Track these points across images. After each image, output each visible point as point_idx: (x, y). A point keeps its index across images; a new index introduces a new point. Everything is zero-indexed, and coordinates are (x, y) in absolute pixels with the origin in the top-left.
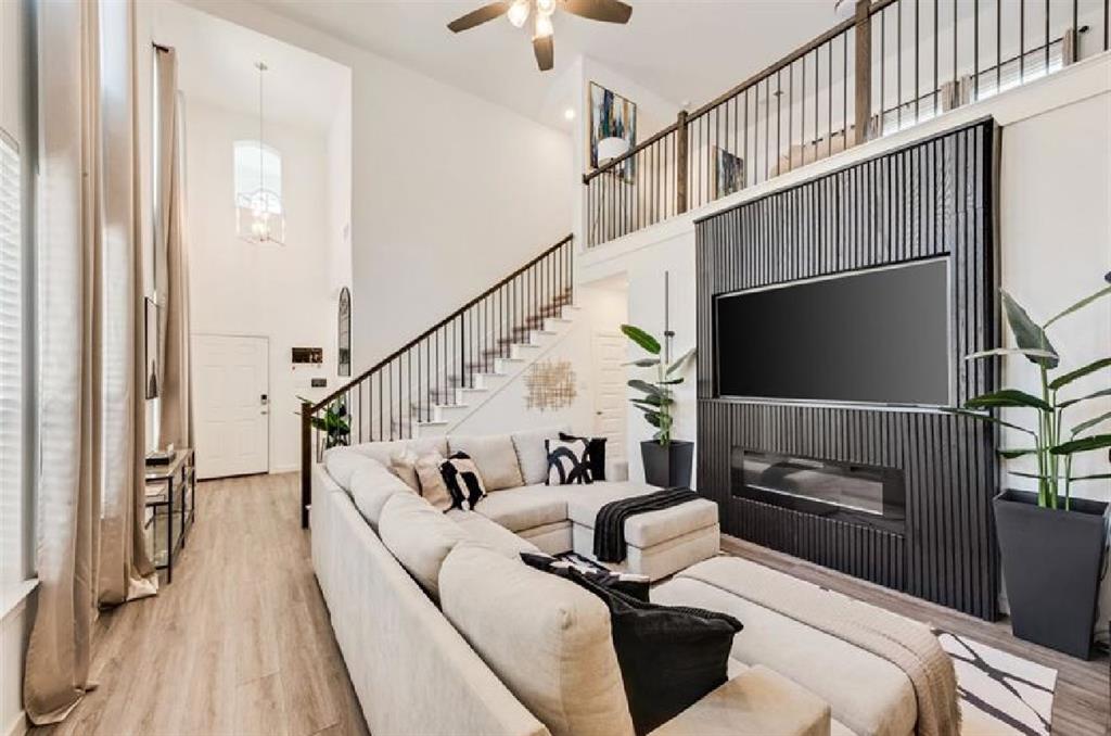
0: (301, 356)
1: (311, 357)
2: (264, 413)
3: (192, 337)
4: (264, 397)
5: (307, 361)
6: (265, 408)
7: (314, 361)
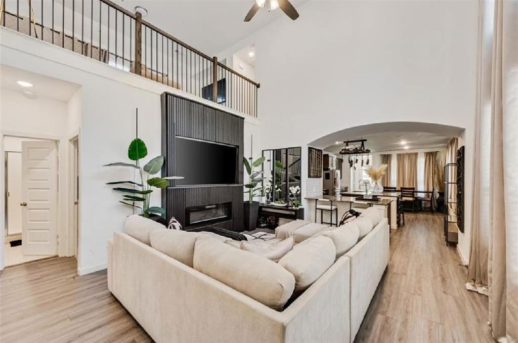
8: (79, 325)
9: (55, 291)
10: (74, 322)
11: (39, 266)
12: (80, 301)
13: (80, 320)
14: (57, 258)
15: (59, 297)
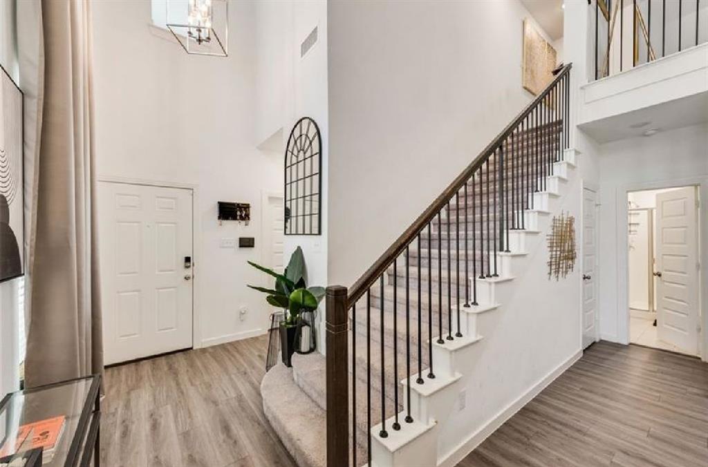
0: (228, 211)
1: (239, 213)
2: (187, 278)
3: (99, 186)
4: (188, 259)
5: (235, 218)
6: (189, 272)
7: (242, 218)
8: (651, 448)
9: (658, 395)
10: (650, 440)
11: (665, 359)
12: (679, 427)
13: (657, 444)
14: (699, 361)
15: (659, 404)
